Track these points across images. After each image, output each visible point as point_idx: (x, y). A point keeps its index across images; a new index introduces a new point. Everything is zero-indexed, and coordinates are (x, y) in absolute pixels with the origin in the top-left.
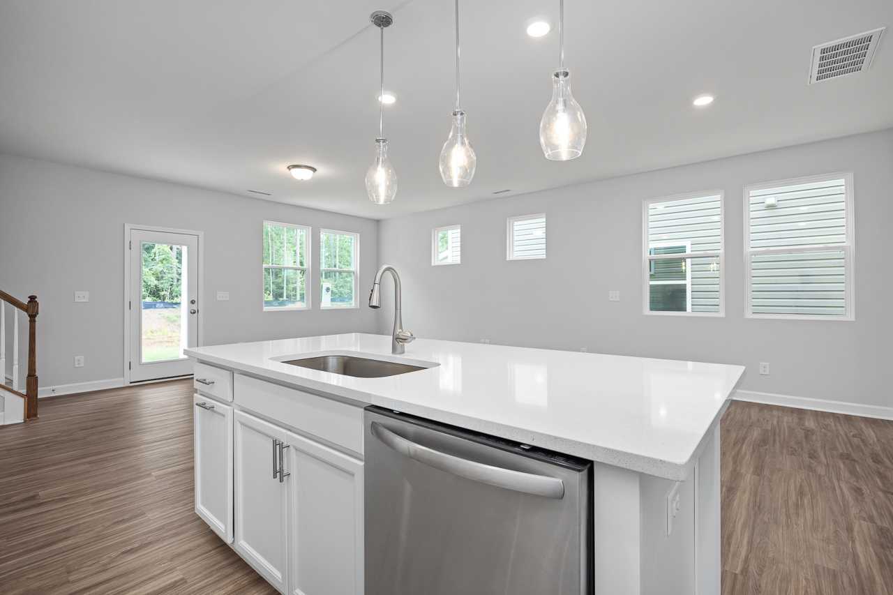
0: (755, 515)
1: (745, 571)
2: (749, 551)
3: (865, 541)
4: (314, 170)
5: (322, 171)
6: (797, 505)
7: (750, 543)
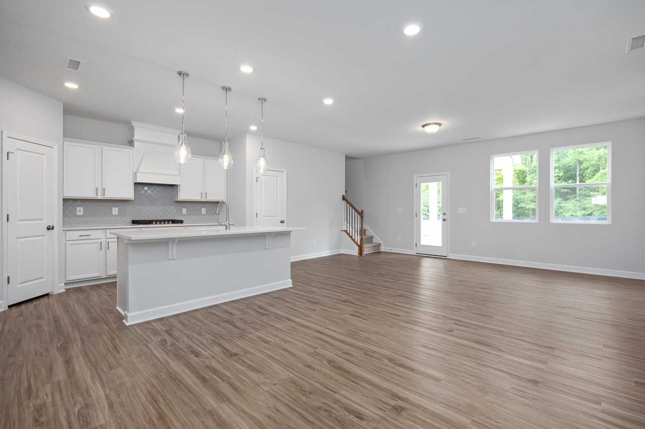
0: (171, 373)
1: (147, 346)
2: (153, 353)
3: (98, 402)
4: (440, 124)
5: (445, 123)
6: (155, 401)
7: (156, 357)
